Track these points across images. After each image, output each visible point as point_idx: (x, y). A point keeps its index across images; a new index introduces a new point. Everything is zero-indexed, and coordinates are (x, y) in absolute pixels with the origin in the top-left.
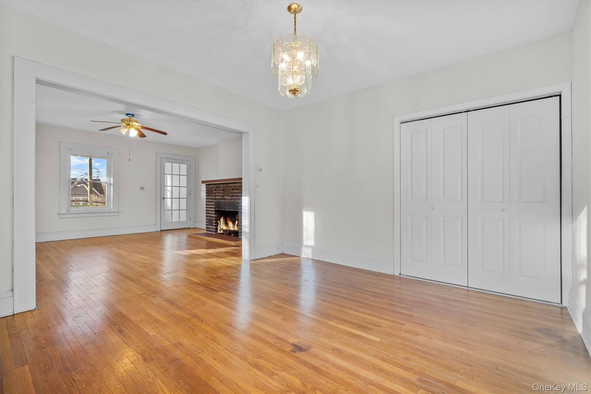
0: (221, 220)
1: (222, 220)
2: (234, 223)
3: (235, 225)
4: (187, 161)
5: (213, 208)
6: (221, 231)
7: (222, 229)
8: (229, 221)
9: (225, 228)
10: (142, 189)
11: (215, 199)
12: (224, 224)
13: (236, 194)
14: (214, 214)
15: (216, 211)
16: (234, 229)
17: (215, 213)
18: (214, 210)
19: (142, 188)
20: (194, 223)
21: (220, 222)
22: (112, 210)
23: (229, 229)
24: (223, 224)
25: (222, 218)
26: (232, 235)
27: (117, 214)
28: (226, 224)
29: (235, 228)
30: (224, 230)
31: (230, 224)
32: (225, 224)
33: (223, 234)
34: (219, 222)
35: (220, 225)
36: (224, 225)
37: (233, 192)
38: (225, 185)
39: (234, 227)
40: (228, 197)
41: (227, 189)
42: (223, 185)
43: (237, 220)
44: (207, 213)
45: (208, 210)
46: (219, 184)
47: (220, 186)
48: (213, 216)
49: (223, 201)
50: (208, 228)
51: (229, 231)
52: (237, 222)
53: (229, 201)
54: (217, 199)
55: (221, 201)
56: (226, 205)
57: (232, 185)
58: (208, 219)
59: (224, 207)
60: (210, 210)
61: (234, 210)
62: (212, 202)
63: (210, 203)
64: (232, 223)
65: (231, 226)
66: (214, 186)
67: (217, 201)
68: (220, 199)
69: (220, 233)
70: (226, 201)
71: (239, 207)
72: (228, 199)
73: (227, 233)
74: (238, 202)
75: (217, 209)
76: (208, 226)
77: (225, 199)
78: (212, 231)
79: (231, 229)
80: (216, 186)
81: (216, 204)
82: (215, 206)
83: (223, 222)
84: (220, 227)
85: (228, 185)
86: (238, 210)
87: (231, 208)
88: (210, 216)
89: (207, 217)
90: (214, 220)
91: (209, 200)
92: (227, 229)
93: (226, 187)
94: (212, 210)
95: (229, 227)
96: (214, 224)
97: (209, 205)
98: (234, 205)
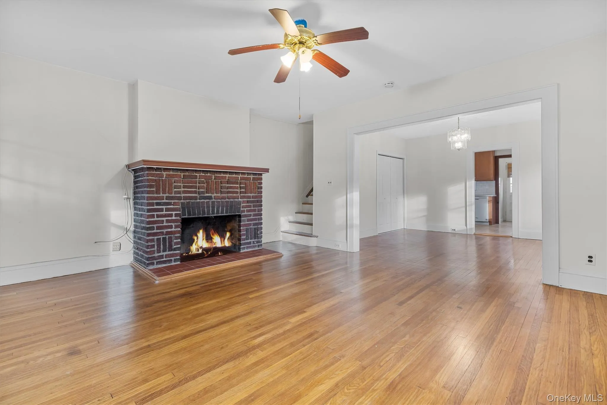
0: (198, 235)
1: (201, 234)
2: (222, 237)
3: (225, 239)
5: (176, 215)
6: (198, 251)
8: (213, 235)
9: (205, 245)
11: (180, 198)
12: (205, 239)
13: (233, 190)
14: (176, 227)
15: (183, 220)
16: (223, 245)
17: (180, 224)
21: (197, 238)
23: (214, 246)
24: (203, 239)
25: (201, 231)
26: (220, 254)
28: (209, 238)
29: (224, 243)
30: (204, 249)
31: (216, 239)
33: (203, 253)
34: (195, 238)
35: (197, 242)
36: (205, 241)
38: (209, 174)
39: (224, 242)
40: (215, 195)
41: (213, 181)
42: (204, 174)
43: (227, 231)
44: (154, 227)
45: (159, 220)
46: (194, 171)
47: (196, 174)
48: (174, 231)
49: (206, 201)
50: (157, 258)
51: (213, 248)
52: (228, 234)
53: (220, 200)
54: (185, 198)
55: (198, 201)
56: (213, 207)
57: (228, 176)
58: (155, 240)
59: (208, 211)
60: (163, 221)
61: (232, 214)
62: (172, 203)
63: (164, 207)
64: (220, 236)
65: (217, 242)
66: (179, 173)
67: (190, 202)
68: (195, 198)
69: (197, 253)
70: (214, 200)
71: (242, 209)
72: (218, 198)
73: (209, 253)
74: (239, 201)
75: (187, 215)
76: (154, 255)
77: (210, 198)
78: (171, 260)
79: (217, 246)
80: (185, 174)
81: (184, 207)
82: (180, 211)
83: (203, 237)
84: (196, 245)
85: (217, 175)
86: (240, 213)
87: (225, 212)
88: (163, 232)
89: (153, 236)
90: (176, 238)
91: (161, 200)
92: (210, 246)
93: (213, 178)
94: (172, 219)
95: (213, 243)
96: (175, 247)
97: (162, 210)
98: (231, 207)
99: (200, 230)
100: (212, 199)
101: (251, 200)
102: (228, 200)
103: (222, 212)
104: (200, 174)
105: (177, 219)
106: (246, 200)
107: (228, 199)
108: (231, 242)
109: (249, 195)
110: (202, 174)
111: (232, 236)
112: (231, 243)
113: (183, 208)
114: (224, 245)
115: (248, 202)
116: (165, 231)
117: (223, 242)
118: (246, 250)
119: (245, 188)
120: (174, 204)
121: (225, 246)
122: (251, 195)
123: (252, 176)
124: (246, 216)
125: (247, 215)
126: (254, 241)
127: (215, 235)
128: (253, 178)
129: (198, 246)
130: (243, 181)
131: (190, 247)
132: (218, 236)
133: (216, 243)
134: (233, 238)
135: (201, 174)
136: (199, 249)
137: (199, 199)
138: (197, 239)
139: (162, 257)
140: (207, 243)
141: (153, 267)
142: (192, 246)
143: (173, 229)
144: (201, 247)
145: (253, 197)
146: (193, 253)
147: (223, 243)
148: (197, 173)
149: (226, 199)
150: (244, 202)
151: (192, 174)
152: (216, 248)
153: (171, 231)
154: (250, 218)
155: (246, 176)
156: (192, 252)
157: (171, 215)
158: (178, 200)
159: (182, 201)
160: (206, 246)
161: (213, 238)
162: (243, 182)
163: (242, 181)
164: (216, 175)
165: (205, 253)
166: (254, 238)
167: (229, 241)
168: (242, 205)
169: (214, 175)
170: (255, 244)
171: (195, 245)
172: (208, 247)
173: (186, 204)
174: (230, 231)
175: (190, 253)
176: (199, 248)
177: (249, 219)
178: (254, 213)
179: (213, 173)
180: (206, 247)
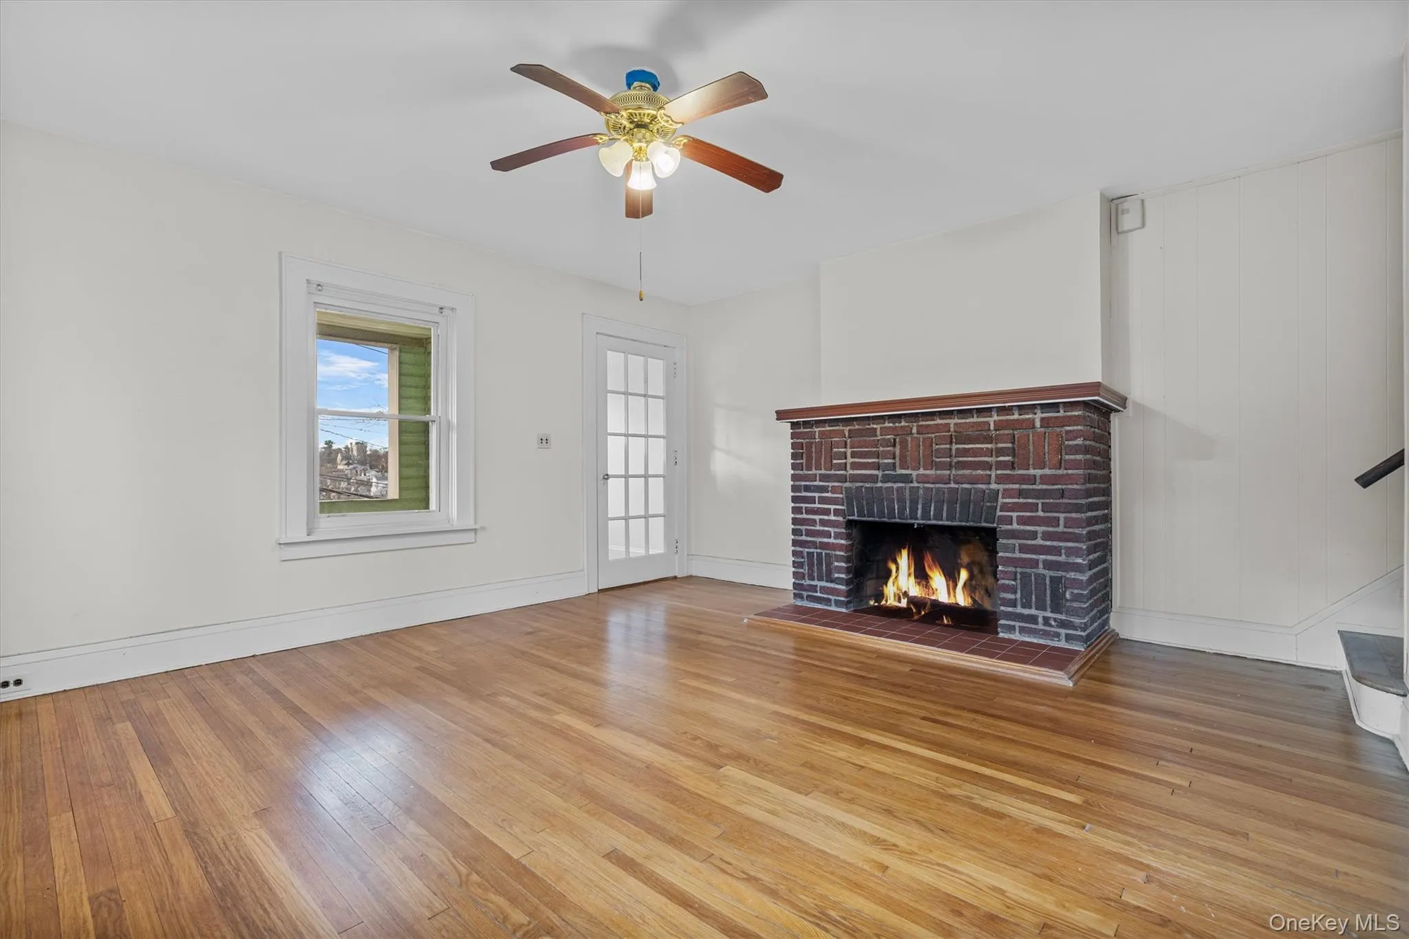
0: (899, 560)
1: (904, 559)
2: (952, 577)
3: (956, 584)
4: (666, 348)
5: (837, 512)
6: (900, 601)
7: (906, 594)
8: (931, 568)
9: (915, 591)
10: (544, 442)
11: (843, 479)
12: (913, 576)
13: (970, 459)
14: (837, 536)
15: (850, 524)
16: (952, 601)
17: (844, 531)
18: (841, 519)
19: (544, 439)
20: (688, 560)
21: (897, 569)
22: (456, 525)
23: (933, 598)
24: (909, 575)
25: (905, 553)
26: (945, 622)
27: (470, 537)
28: (922, 576)
29: (955, 596)
30: (912, 601)
31: (938, 580)
32: (916, 577)
33: (908, 610)
34: (893, 567)
35: (896, 577)
36: (912, 579)
37: (957, 449)
38: (903, 423)
39: (955, 592)
40: (922, 471)
41: (915, 438)
42: (891, 425)
43: (962, 566)
44: (801, 531)
45: (808, 519)
46: (869, 420)
47: (875, 426)
48: (833, 543)
49: (896, 486)
50: (808, 588)
51: (931, 604)
52: (964, 575)
53: (932, 486)
54: (854, 479)
55: (879, 485)
56: (914, 502)
57: (952, 422)
58: (805, 555)
59: (902, 510)
60: (814, 521)
61: (968, 524)
62: (830, 489)
63: (817, 495)
64: (945, 576)
65: (940, 589)
66: (841, 428)
67: (862, 487)
68: (874, 479)
69: (897, 607)
70: (915, 485)
71: (999, 513)
72: (926, 480)
73: (923, 613)
74: (990, 489)
75: (856, 515)
76: (803, 582)
77: (907, 479)
78: (829, 600)
79: (940, 600)
80: (852, 427)
81: (850, 498)
82: (843, 505)
83: (909, 569)
84: (896, 585)
85: (924, 423)
86: (995, 525)
87: (945, 515)
88: (815, 542)
89: (801, 547)
90: (838, 559)
91: (812, 481)
92: (923, 596)
93: (914, 430)
94: (829, 520)
95: (931, 589)
96: (836, 575)
97: (812, 500)
98: (966, 505)
99: (903, 550)
100: (912, 482)
101: (1034, 487)
102: (956, 486)
103: (938, 516)
104: (882, 425)
105: (838, 521)
106: (1016, 486)
107: (956, 483)
108: (971, 597)
109: (1032, 472)
110: (887, 424)
111: (974, 583)
112: (970, 600)
113: (849, 501)
114: (954, 599)
115: (1021, 494)
116: (818, 540)
117: (952, 592)
118: (1016, 636)
119: (1012, 452)
120: (834, 490)
121: (957, 604)
122: (1038, 472)
123: (1039, 416)
124: (1013, 535)
125: (1020, 531)
126: (1050, 618)
127: (935, 569)
128: (1042, 419)
129: (898, 588)
130: (1006, 432)
131: (882, 587)
132: (941, 573)
133: (937, 590)
134: (975, 588)
135: (885, 425)
136: (902, 597)
137: (882, 482)
138: (896, 572)
139: (814, 588)
140: (918, 587)
141: (802, 602)
142: (886, 586)
143: (832, 540)
144: (905, 592)
145: (1044, 479)
146: (888, 603)
147: (952, 596)
148: (877, 424)
149: (949, 483)
150: (1008, 494)
151: (867, 427)
152: (936, 605)
153: (828, 543)
154: (1033, 542)
155: (1016, 416)
156: (886, 601)
157: (827, 512)
158: (839, 482)
159: (847, 484)
160: (916, 595)
161: (931, 578)
162: (1003, 434)
163: (1002, 432)
164: (921, 423)
165: (914, 611)
166: (1051, 608)
167: (965, 593)
168: (1001, 500)
169: (915, 424)
170: (1051, 626)
171: (894, 584)
172: (920, 596)
173: (853, 491)
174: (969, 568)
175: (883, 602)
176: (901, 594)
177: (1025, 545)
178: (1051, 529)
179: (913, 419)
180: (915, 597)
